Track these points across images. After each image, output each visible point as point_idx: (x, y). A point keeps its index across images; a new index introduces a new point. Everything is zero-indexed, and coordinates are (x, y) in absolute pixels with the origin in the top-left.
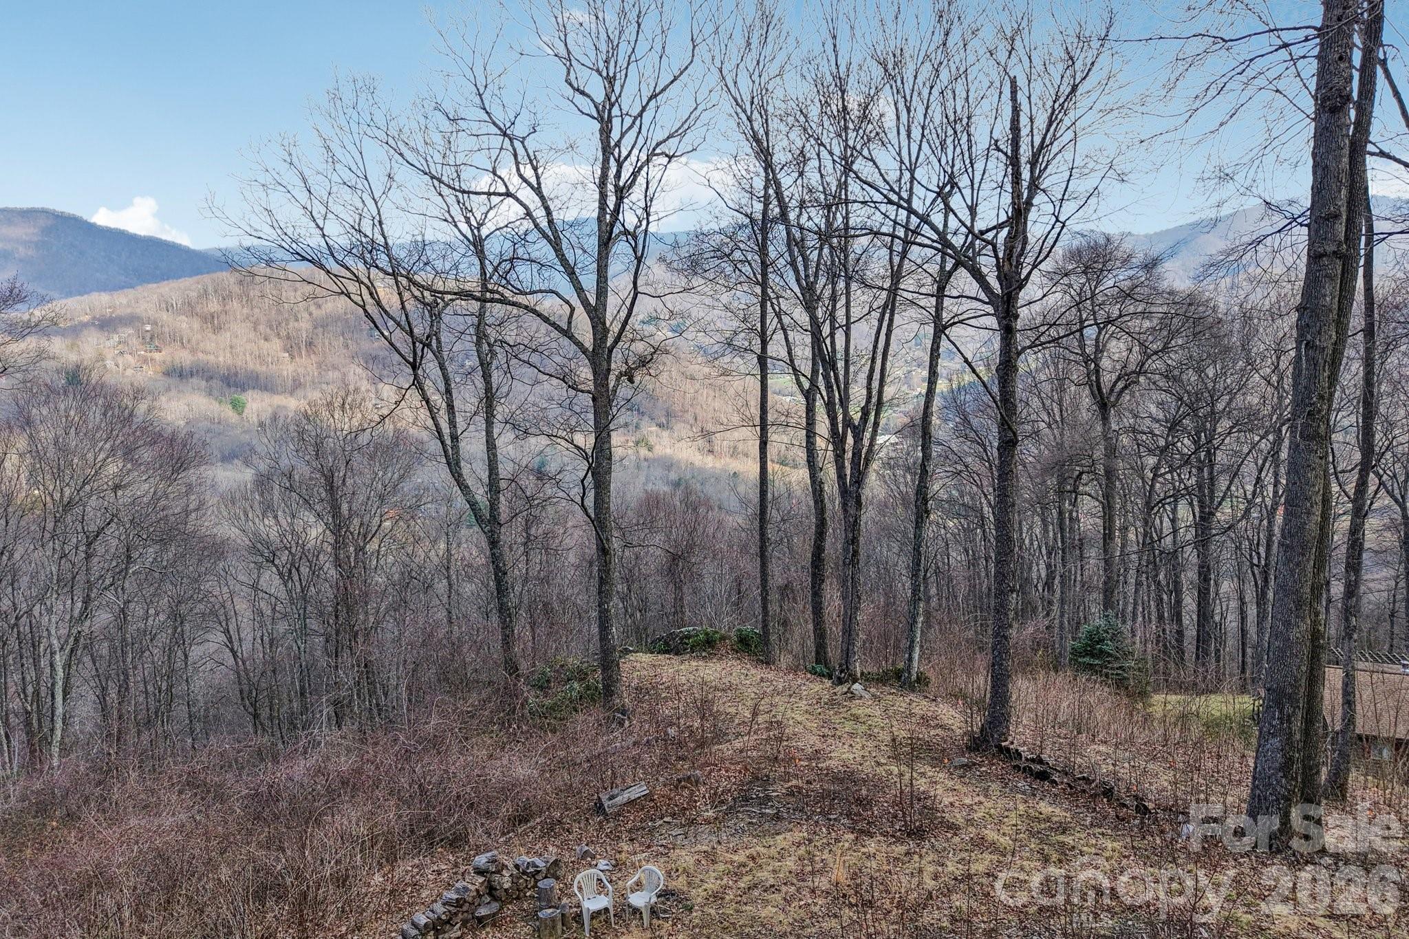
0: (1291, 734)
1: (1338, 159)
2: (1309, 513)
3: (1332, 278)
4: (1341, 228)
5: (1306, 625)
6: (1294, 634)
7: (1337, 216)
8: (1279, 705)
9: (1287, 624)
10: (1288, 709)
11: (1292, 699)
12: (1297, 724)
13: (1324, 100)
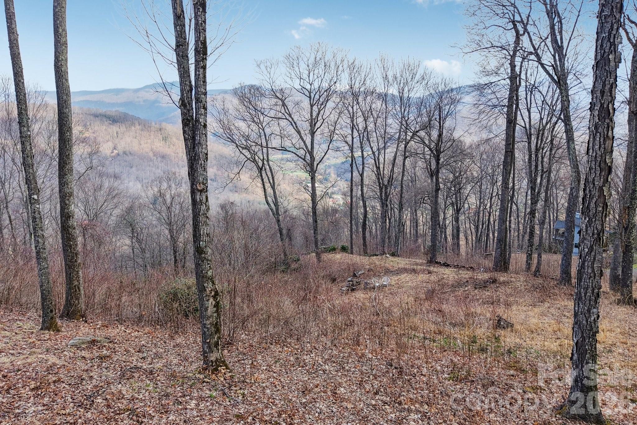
0: (502, 248)
1: (511, 132)
2: (505, 203)
3: (509, 156)
4: (511, 146)
5: (504, 226)
6: (502, 228)
7: (510, 144)
8: (500, 242)
9: (501, 226)
10: (501, 243)
11: (502, 241)
12: (503, 246)
13: (508, 121)
